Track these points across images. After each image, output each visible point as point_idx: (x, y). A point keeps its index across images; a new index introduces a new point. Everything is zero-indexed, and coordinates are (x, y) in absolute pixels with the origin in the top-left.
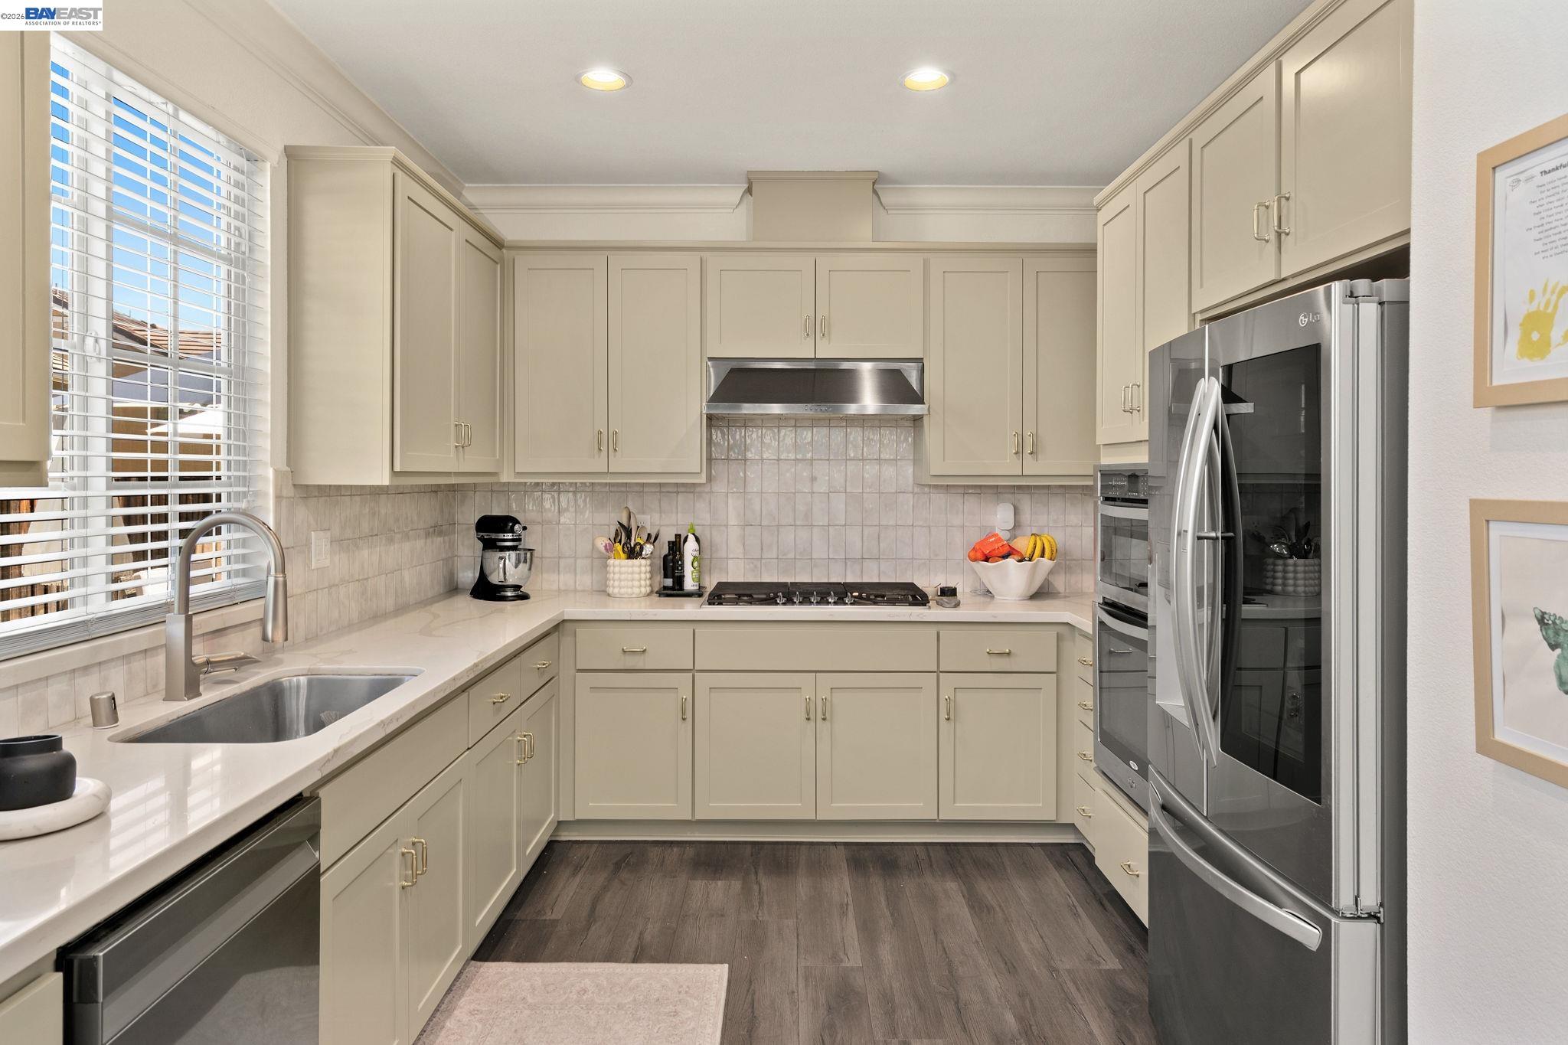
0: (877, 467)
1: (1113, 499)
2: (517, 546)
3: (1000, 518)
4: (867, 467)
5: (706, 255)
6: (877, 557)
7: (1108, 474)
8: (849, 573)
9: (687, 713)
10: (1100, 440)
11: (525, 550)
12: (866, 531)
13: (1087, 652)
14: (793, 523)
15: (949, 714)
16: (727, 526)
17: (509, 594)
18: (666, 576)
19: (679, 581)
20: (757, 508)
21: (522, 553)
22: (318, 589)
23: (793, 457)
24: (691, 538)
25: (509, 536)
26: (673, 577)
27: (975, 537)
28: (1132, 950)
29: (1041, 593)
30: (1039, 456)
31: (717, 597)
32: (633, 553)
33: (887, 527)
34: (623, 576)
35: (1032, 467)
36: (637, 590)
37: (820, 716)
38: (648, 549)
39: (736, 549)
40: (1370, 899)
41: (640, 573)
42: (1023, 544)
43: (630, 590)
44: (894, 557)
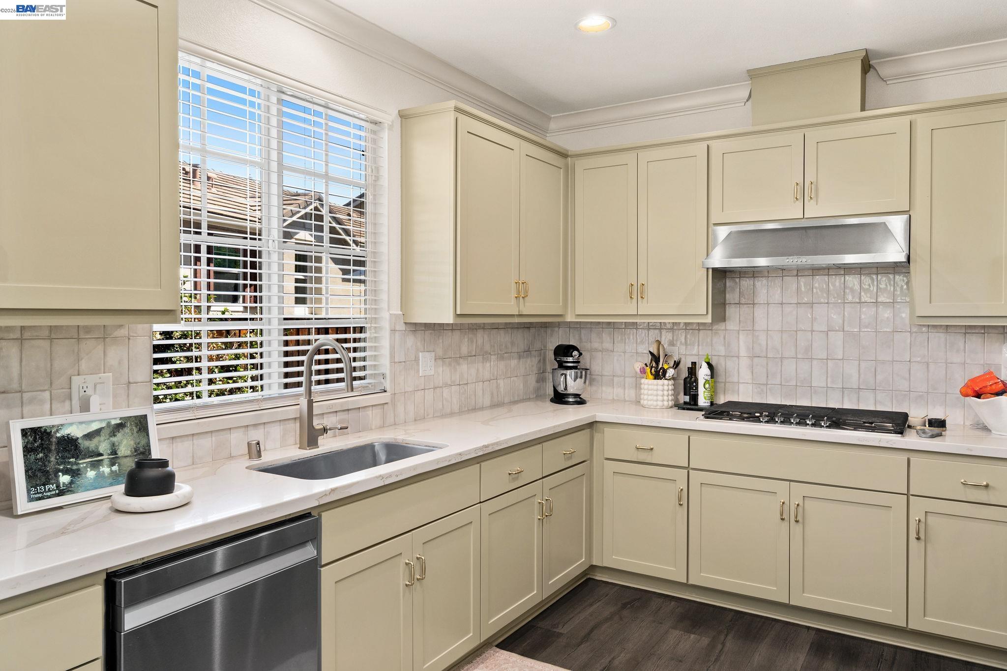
0: (874, 309)
2: (577, 366)
4: (864, 310)
5: (711, 143)
6: (874, 388)
9: (684, 499)
11: (583, 369)
12: (863, 365)
14: (795, 357)
15: (919, 534)
16: (738, 357)
17: (571, 400)
18: (685, 394)
19: (694, 398)
20: (764, 343)
21: (579, 371)
22: (424, 389)
23: (795, 302)
24: (705, 365)
25: (570, 359)
26: (690, 395)
32: (659, 374)
33: (883, 362)
34: (651, 392)
36: (660, 403)
37: (793, 518)
38: (671, 372)
39: (746, 375)
41: (663, 390)
43: (655, 403)
44: (891, 389)
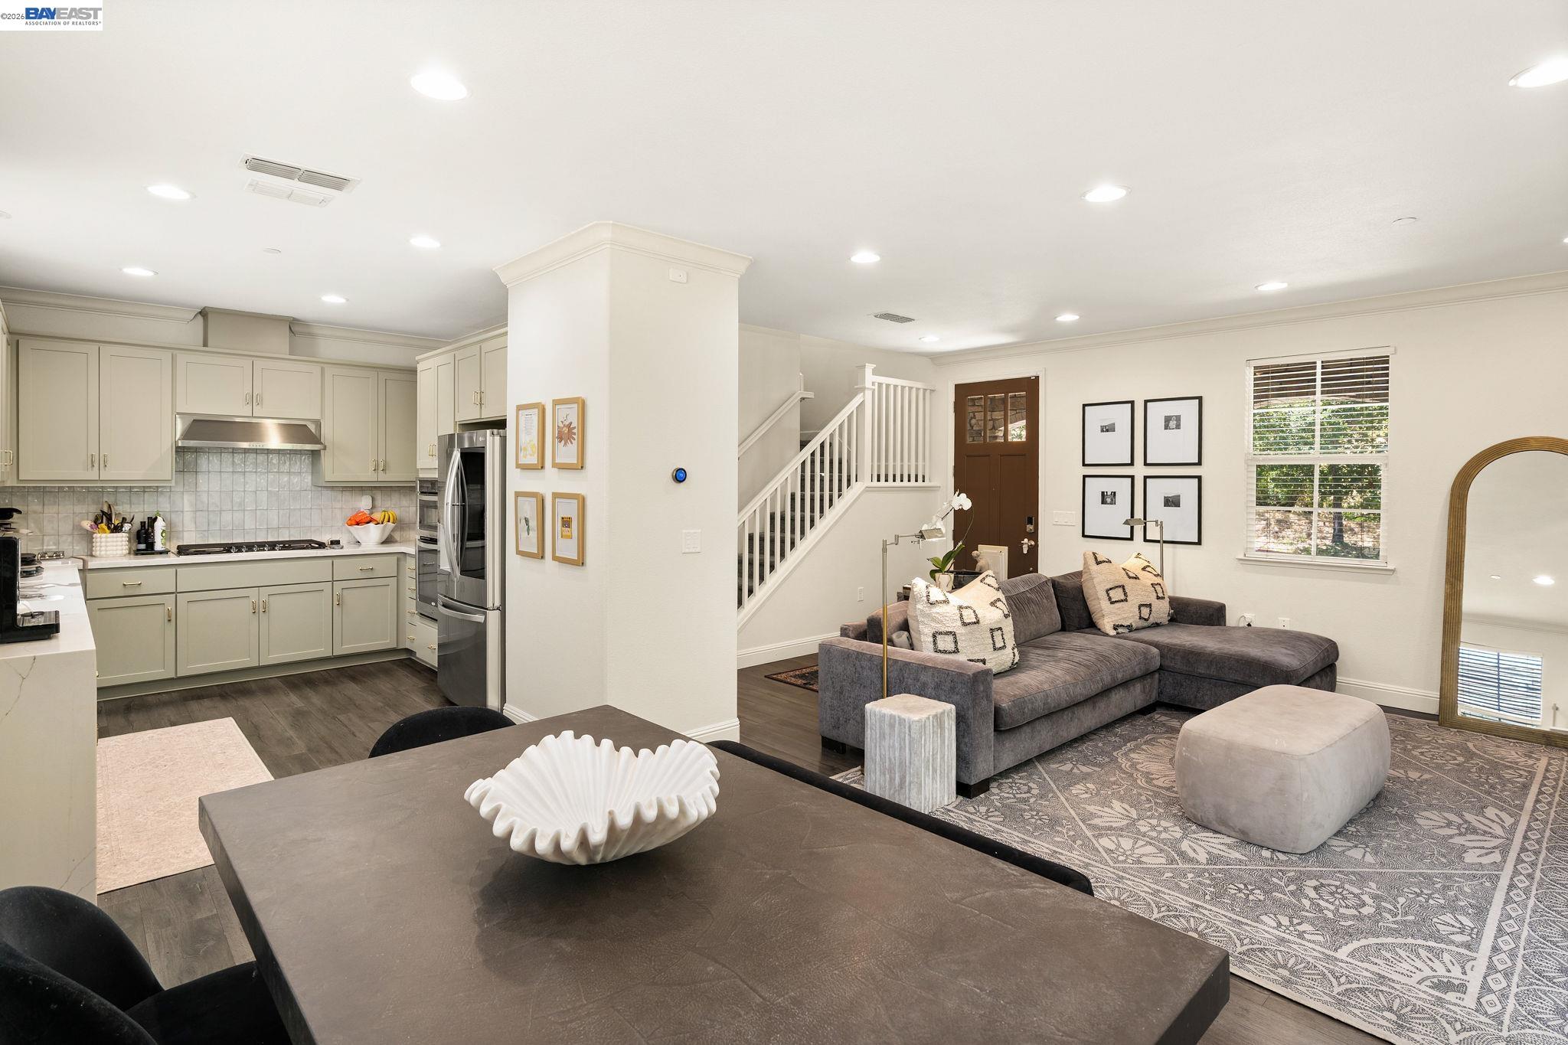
0: (288, 477)
1: (425, 493)
3: (364, 503)
4: (282, 476)
5: (175, 352)
6: (289, 526)
7: (422, 481)
8: (269, 536)
9: (172, 618)
10: (418, 467)
12: (281, 512)
13: (411, 564)
14: (231, 509)
15: (339, 601)
16: (182, 512)
18: (139, 543)
19: (151, 545)
20: (206, 500)
23: (231, 470)
24: (159, 518)
26: (146, 542)
27: (350, 514)
28: (432, 680)
29: (388, 541)
30: (387, 472)
31: (182, 550)
32: (114, 529)
33: (294, 510)
34: (108, 544)
35: (382, 477)
36: (120, 552)
37: (262, 610)
38: (126, 526)
39: (189, 525)
40: (497, 603)
41: (120, 541)
42: (378, 516)
43: (113, 551)
44: (301, 526)
